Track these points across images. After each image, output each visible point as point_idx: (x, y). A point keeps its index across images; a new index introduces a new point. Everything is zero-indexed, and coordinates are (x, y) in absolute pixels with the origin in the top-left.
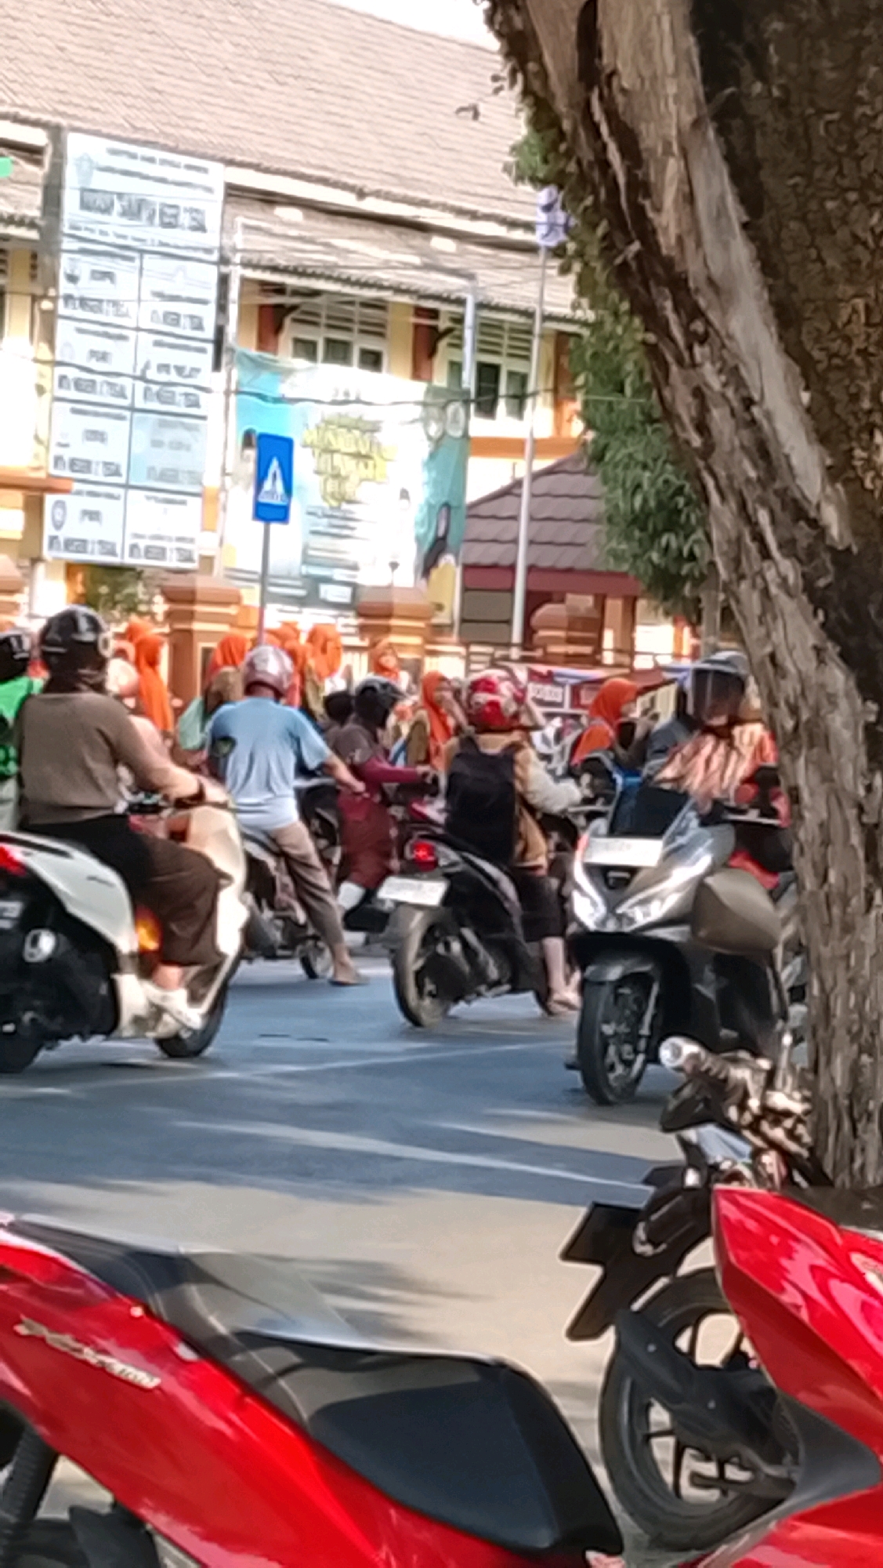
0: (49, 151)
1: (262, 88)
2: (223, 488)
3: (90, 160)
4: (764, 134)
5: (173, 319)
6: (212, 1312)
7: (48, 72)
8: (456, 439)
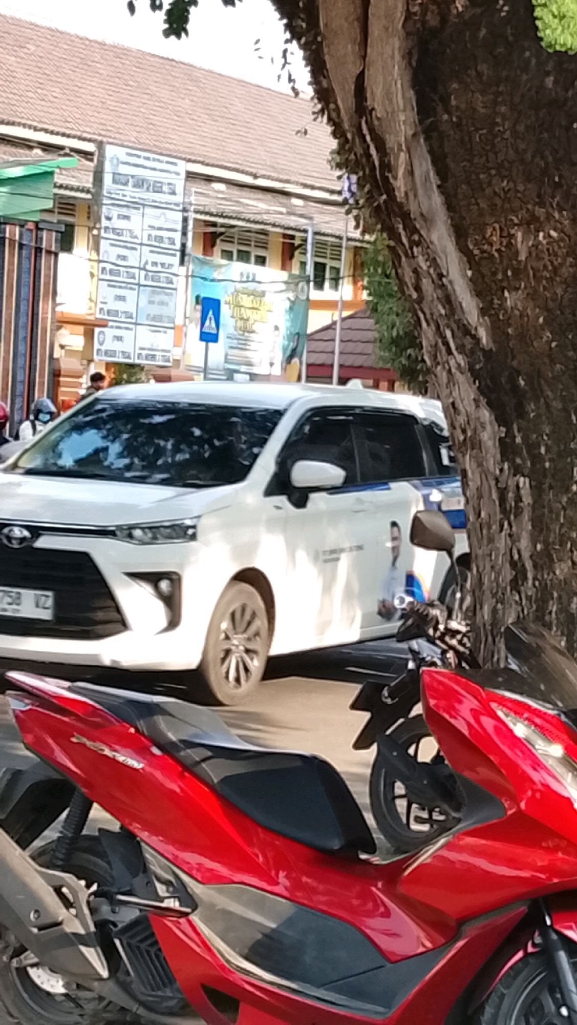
0: (97, 153)
1: (205, 123)
2: (185, 325)
3: (118, 159)
4: (449, 141)
5: (160, 239)
6: (169, 731)
7: (96, 114)
8: (303, 300)
